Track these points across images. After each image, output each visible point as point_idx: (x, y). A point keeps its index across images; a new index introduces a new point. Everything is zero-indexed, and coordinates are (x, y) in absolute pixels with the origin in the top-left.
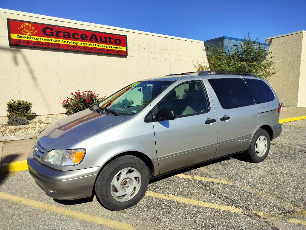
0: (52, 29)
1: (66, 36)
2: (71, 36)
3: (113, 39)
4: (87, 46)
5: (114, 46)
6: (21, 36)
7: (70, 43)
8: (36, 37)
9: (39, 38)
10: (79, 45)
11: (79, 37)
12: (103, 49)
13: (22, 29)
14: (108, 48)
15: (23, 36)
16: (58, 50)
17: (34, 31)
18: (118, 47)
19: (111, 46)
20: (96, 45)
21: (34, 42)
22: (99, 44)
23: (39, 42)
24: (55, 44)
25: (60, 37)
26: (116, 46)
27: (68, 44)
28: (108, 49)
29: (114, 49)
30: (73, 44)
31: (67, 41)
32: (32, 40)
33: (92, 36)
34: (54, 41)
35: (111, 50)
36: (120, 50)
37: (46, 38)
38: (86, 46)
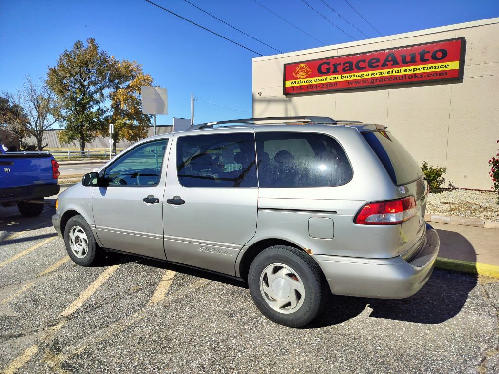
0: (329, 64)
1: (346, 69)
2: (354, 67)
3: (429, 52)
4: (378, 76)
5: (430, 65)
6: (295, 82)
7: (351, 77)
8: (309, 79)
9: (313, 79)
10: (365, 77)
11: (366, 65)
12: (405, 76)
13: (296, 73)
14: (418, 71)
15: (297, 81)
16: (336, 91)
17: (308, 72)
18: (439, 65)
19: (422, 66)
20: (392, 71)
21: (307, 86)
22: (398, 69)
23: (312, 85)
24: (331, 83)
25: (338, 71)
26: (434, 65)
27: (349, 79)
28: (415, 74)
29: (429, 70)
30: (355, 78)
31: (347, 75)
32: (306, 84)
33: (388, 58)
34: (331, 79)
35: (422, 75)
36: (445, 69)
37: (321, 78)
38: (376, 76)
